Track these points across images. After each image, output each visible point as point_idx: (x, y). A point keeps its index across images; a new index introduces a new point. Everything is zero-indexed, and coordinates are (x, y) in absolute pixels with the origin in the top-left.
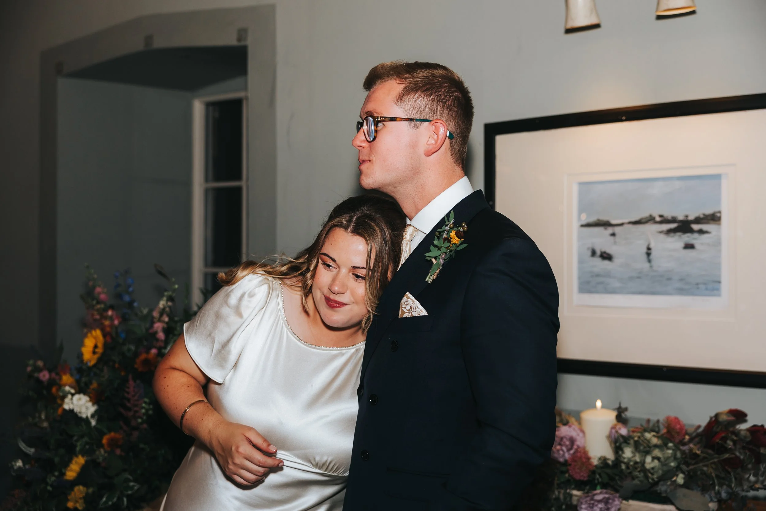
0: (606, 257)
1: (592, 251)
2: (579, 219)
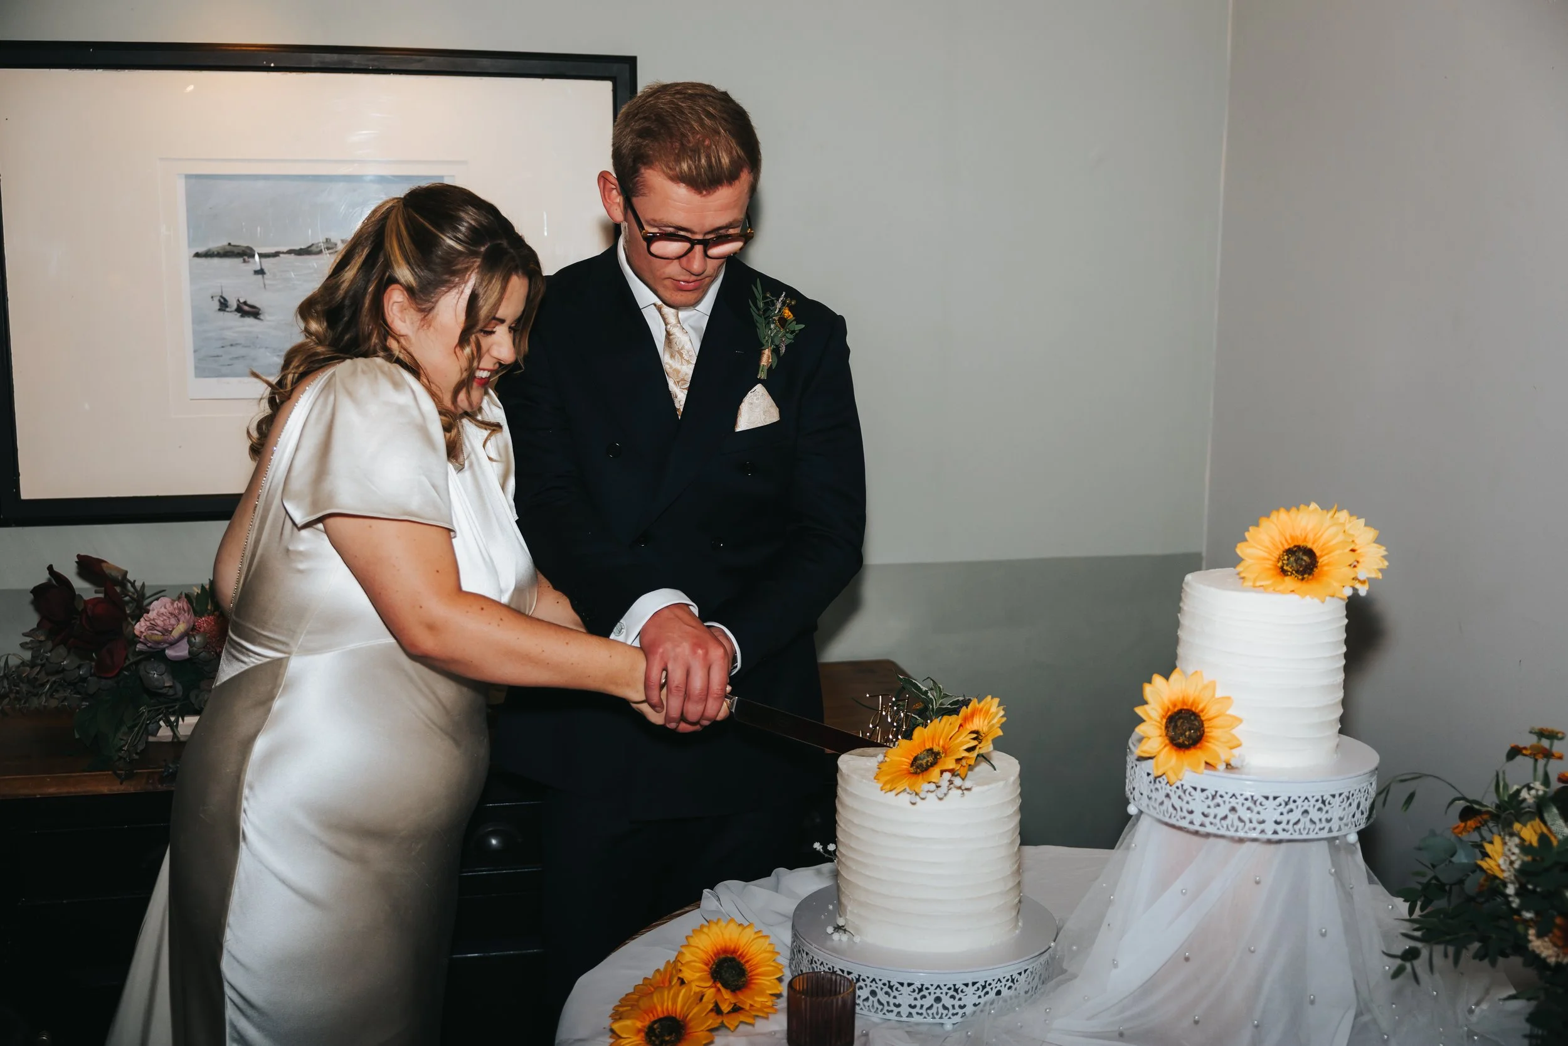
0: (249, 311)
1: (220, 301)
2: (191, 242)
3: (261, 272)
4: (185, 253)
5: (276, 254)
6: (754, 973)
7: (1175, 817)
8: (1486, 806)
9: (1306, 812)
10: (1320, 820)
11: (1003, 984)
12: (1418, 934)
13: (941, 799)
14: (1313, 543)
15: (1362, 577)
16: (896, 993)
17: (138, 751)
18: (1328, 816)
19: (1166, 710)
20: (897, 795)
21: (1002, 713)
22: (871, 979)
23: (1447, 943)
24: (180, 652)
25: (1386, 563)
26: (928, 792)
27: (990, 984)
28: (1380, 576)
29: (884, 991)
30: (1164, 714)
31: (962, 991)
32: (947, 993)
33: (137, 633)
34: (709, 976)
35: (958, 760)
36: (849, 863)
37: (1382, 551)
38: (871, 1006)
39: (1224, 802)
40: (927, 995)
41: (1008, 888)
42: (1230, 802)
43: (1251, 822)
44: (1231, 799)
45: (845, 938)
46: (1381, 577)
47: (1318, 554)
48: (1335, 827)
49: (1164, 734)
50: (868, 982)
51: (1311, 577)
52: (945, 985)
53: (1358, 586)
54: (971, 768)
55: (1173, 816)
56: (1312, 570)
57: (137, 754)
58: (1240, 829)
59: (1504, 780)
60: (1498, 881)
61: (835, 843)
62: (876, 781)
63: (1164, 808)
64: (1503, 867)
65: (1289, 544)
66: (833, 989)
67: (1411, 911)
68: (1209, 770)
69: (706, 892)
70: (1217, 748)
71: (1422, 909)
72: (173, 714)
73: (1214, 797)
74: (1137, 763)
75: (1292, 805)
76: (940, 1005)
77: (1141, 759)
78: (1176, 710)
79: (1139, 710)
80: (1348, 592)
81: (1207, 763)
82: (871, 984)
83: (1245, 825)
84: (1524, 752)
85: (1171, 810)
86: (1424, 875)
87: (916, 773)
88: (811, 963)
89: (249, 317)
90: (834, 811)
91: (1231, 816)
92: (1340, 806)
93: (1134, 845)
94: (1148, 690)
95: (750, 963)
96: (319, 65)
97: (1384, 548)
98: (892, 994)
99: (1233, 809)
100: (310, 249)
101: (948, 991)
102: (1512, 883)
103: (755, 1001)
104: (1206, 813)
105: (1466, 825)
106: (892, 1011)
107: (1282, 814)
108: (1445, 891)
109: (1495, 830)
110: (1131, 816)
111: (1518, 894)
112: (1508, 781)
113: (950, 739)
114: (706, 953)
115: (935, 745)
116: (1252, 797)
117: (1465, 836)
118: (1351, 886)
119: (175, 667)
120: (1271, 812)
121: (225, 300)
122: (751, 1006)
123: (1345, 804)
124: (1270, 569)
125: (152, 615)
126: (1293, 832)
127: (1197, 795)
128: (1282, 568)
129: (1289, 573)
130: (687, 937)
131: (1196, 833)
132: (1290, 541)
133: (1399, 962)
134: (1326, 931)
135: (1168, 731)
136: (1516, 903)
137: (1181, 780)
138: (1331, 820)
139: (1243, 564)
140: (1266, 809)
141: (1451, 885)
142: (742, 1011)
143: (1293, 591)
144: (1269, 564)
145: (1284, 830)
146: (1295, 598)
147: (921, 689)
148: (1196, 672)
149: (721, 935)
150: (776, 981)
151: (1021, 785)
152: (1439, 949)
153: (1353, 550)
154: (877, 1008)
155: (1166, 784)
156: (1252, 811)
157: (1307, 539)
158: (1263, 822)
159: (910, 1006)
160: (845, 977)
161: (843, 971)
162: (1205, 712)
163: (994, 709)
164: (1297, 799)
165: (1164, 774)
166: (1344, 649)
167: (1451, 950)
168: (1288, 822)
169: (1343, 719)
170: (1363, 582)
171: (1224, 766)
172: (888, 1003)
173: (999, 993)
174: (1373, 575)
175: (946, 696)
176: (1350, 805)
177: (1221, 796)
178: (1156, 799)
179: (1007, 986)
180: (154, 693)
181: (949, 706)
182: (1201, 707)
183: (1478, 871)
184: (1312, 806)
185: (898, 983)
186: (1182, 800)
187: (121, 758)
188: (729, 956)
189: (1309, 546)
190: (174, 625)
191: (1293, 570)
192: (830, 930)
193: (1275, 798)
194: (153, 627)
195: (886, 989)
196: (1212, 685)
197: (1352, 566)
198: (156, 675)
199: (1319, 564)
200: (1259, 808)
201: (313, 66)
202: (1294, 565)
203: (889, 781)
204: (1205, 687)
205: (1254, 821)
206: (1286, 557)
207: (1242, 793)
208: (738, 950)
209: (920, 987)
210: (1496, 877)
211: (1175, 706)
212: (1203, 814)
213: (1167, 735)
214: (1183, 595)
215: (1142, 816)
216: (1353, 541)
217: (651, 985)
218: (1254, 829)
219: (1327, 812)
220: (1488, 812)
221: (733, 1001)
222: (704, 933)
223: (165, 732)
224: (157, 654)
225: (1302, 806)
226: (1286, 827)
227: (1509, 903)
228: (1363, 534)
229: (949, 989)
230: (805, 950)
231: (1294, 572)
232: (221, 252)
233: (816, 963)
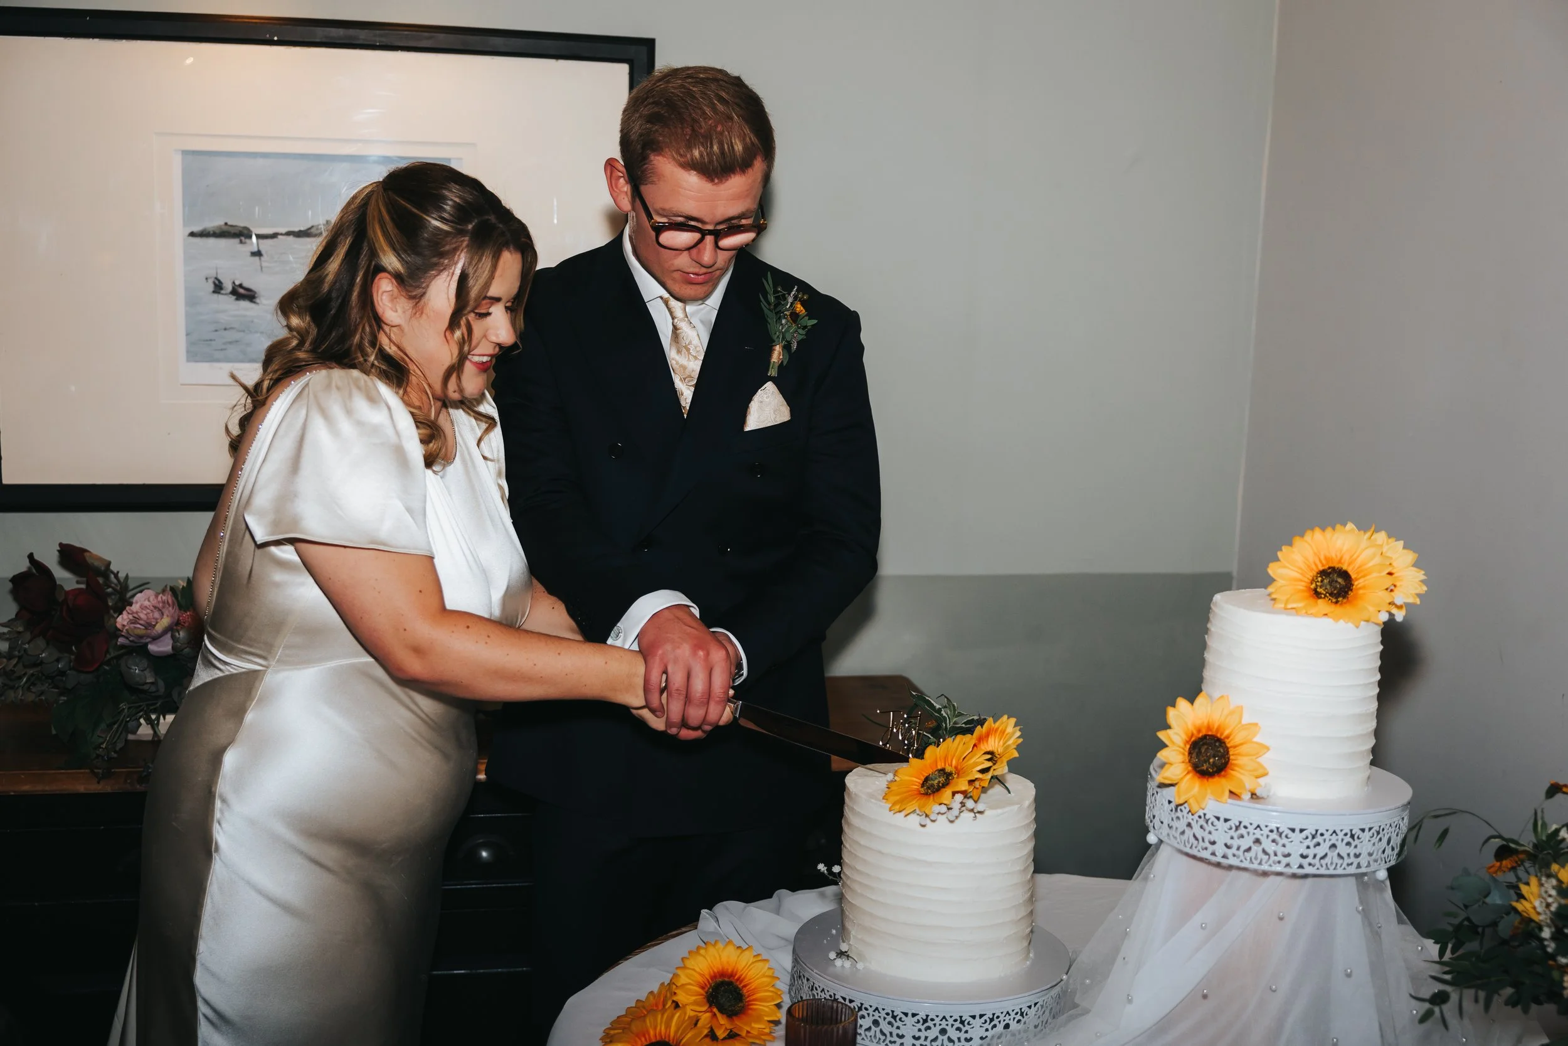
0: (244, 294)
1: (214, 283)
3: (258, 254)
4: (180, 232)
5: (274, 236)
6: (751, 998)
7: (1196, 847)
8: (1523, 845)
9: (1334, 846)
10: (1349, 855)
11: (1012, 1018)
12: (1448, 977)
13: (952, 822)
14: (1349, 565)
15: (1399, 602)
16: (899, 1024)
17: (117, 749)
18: (1357, 851)
19: (1190, 735)
20: (906, 816)
21: (1018, 734)
22: (874, 1008)
23: (1478, 987)
24: (163, 647)
25: (1425, 588)
26: (938, 813)
27: (998, 1017)
28: (1418, 601)
29: (887, 1020)
30: (1187, 739)
31: (969, 1024)
32: (952, 1025)
33: (119, 626)
34: (705, 1000)
35: (971, 782)
36: (856, 887)
37: (1421, 575)
38: (873, 1037)
39: (1248, 833)
40: (932, 1026)
41: (1019, 917)
42: (1254, 834)
43: (1276, 855)
44: (1256, 831)
45: (848, 964)
46: (1418, 603)
47: (1353, 576)
48: (1364, 864)
49: (1187, 761)
50: (871, 1011)
51: (1345, 601)
52: (951, 1017)
53: (1394, 611)
54: (984, 790)
55: (1194, 847)
56: (1347, 593)
57: (115, 752)
58: (1263, 862)
59: (1542, 818)
60: (1533, 925)
61: (841, 865)
62: (884, 801)
63: (1185, 837)
64: (1539, 909)
65: (1323, 565)
66: (834, 1016)
67: (1442, 953)
68: (1235, 799)
69: (704, 912)
70: (1242, 777)
71: (1453, 952)
72: (154, 711)
73: (1237, 828)
74: (1159, 790)
75: (1319, 839)
76: (945, 1038)
77: (1162, 786)
78: (1200, 735)
79: (1161, 735)
80: (1384, 617)
81: (1231, 792)
82: (874, 1013)
83: (1269, 858)
84: (1565, 789)
85: (1192, 840)
86: (1455, 916)
87: (926, 794)
88: (812, 990)
89: (244, 300)
90: (839, 831)
91: (1256, 849)
92: (1369, 841)
93: (1152, 876)
94: (1172, 714)
95: (748, 987)
96: (324, 40)
97: (1423, 572)
98: (896, 1025)
99: (1257, 841)
100: (309, 231)
101: (953, 1023)
102: (1548, 926)
103: (753, 1028)
104: (1228, 844)
105: (1501, 864)
106: (895, 1042)
107: (1308, 847)
108: (1478, 933)
109: (1531, 870)
110: (1151, 845)
111: (1553, 938)
112: (1547, 820)
113: (964, 758)
114: (702, 975)
115: (947, 765)
116: (1278, 828)
117: (1500, 877)
118: (1379, 925)
119: (158, 663)
120: (1296, 845)
121: (220, 282)
122: (748, 1032)
123: (1375, 840)
124: (1303, 591)
125: (135, 607)
126: (1320, 867)
127: (1220, 825)
128: (1315, 590)
129: (1323, 596)
130: (683, 959)
131: (1218, 865)
132: (1324, 562)
133: (1427, 1005)
134: (1351, 972)
135: (1191, 758)
136: (1551, 947)
137: (1203, 809)
138: (1360, 854)
139: (1275, 584)
140: (1292, 842)
141: (1484, 927)
142: (737, 1038)
143: (1326, 615)
144: (1301, 586)
145: (1310, 864)
146: (1327, 622)
147: (935, 707)
148: (1222, 697)
149: (718, 958)
150: (775, 1008)
151: (1036, 809)
152: (1469, 993)
153: (1390, 574)
154: (880, 1039)
155: (1188, 813)
156: (1277, 844)
157: (1343, 561)
158: (1289, 855)
159: (914, 1037)
160: (846, 1005)
161: (844, 999)
162: (1230, 739)
163: (1010, 729)
164: (1324, 832)
165: (1186, 802)
166: (1378, 677)
167: (1482, 994)
168: (1315, 856)
169: (1374, 750)
170: (1399, 607)
171: (1249, 796)
172: (891, 1034)
173: (1007, 1026)
174: (1411, 600)
175: (960, 714)
176: (1380, 840)
177: (1245, 827)
178: (1177, 828)
179: (1016, 1020)
180: (135, 689)
181: (963, 725)
182: (1226, 733)
183: (1513, 913)
184: (1340, 840)
185: (902, 1012)
186: (1204, 830)
187: (98, 756)
188: (726, 979)
189: (1345, 568)
190: (156, 619)
191: (1326, 593)
192: (832, 955)
193: (1302, 831)
194: (135, 620)
195: (889, 1018)
196: (1240, 710)
197: (1389, 590)
198: (137, 670)
199: (1354, 587)
200: (1285, 841)
201: (318, 40)
202: (1328, 587)
203: (899, 801)
204: (1232, 713)
205: (1279, 854)
206: (1320, 579)
207: (1267, 824)
208: (736, 975)
209: (925, 1018)
210: (1531, 920)
211: (1199, 731)
212: (1226, 845)
213: (1190, 761)
214: (1211, 616)
215: (1162, 846)
216: (1390, 564)
217: (644, 1007)
218: (1279, 862)
219: (1356, 847)
220: (1525, 852)
221: (729, 1027)
222: (700, 954)
223: (145, 731)
224: (139, 649)
225: (1330, 840)
226: (1313, 862)
227: (1544, 948)
228: (1401, 557)
229: (955, 1020)
230: (806, 976)
231: (1328, 595)
232: (218, 231)
233: (816, 989)
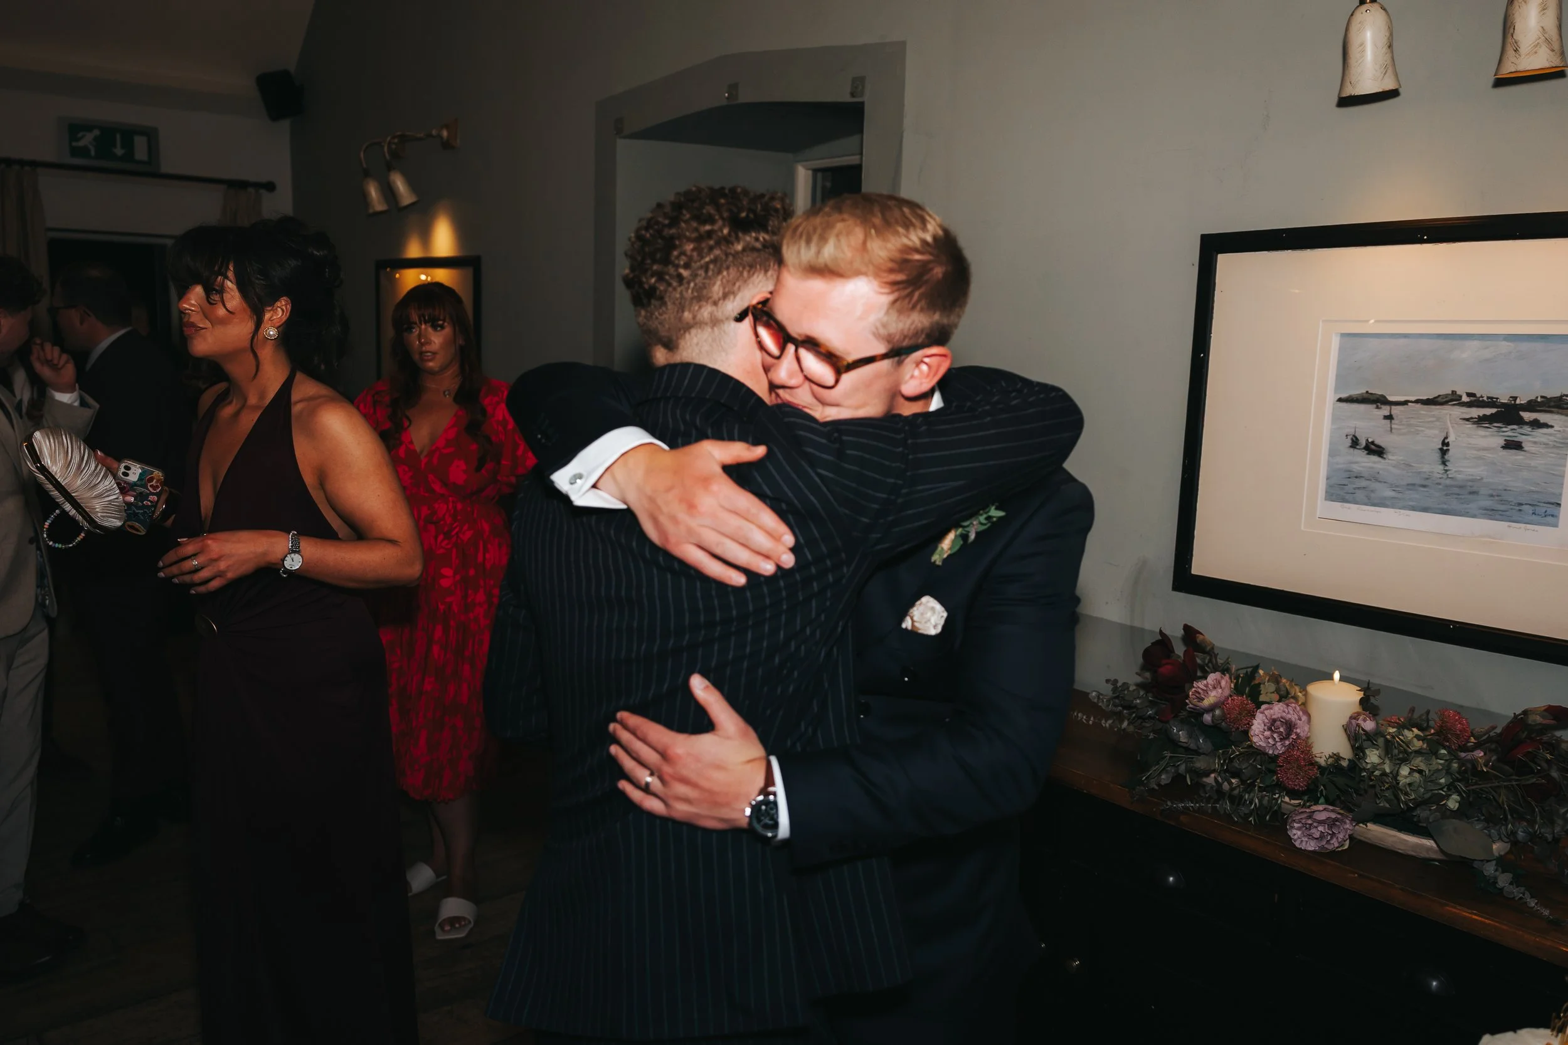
0: (1375, 450)
1: (1352, 439)
2: (1337, 389)
3: (1389, 417)
4: (1331, 397)
5: (1405, 403)
89: (1374, 455)
100: (1436, 400)
121: (1357, 439)
180: (1173, 743)
198: (1176, 730)
232: (1360, 398)
